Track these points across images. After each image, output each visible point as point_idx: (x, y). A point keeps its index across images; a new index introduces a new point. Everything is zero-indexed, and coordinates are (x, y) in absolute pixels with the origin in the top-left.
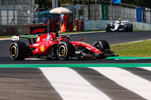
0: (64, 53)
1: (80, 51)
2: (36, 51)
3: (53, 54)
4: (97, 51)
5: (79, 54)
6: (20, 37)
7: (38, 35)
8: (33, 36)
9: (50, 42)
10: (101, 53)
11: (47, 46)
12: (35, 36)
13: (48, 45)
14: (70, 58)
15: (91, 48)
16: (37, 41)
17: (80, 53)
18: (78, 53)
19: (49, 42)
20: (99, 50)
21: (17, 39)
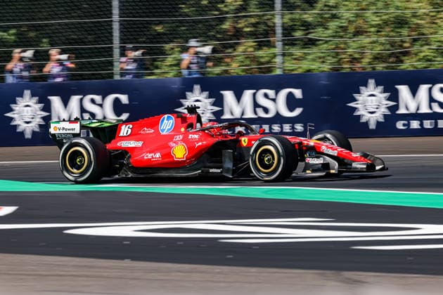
1: (322, 158)
5: (320, 165)
9: (190, 135)
10: (370, 162)
11: (197, 145)
13: (200, 144)
15: (336, 149)
19: (190, 137)
21: (73, 129)
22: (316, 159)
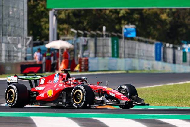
0: (80, 100)
1: (101, 97)
2: (42, 97)
3: (64, 101)
4: (123, 98)
5: (100, 101)
6: (18, 78)
7: (39, 76)
8: (34, 78)
9: (59, 84)
10: (128, 100)
11: (56, 90)
12: (36, 77)
13: (58, 89)
14: (88, 106)
15: (115, 93)
16: (41, 84)
17: (101, 99)
18: (100, 99)
19: (59, 86)
20: (125, 97)
22: (99, 98)
